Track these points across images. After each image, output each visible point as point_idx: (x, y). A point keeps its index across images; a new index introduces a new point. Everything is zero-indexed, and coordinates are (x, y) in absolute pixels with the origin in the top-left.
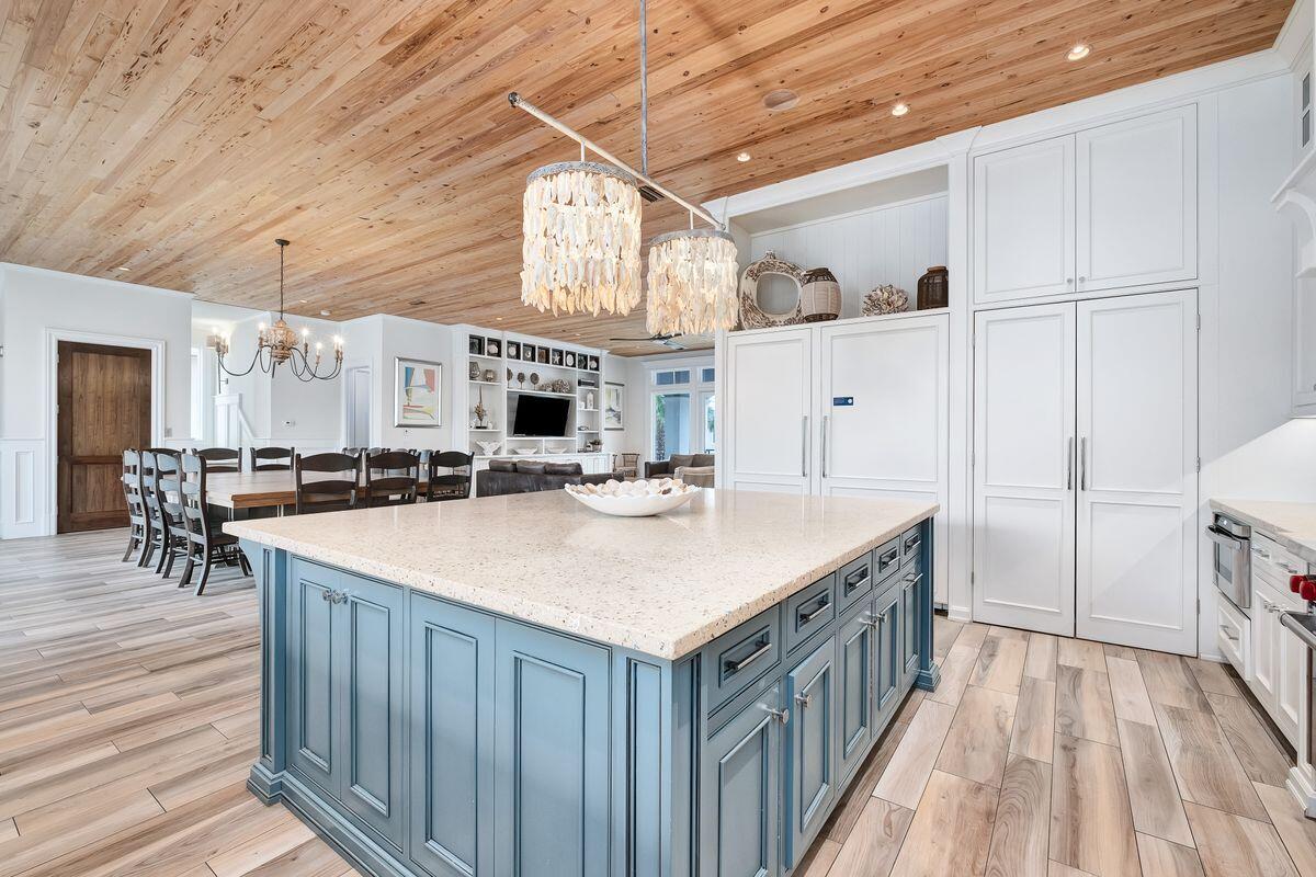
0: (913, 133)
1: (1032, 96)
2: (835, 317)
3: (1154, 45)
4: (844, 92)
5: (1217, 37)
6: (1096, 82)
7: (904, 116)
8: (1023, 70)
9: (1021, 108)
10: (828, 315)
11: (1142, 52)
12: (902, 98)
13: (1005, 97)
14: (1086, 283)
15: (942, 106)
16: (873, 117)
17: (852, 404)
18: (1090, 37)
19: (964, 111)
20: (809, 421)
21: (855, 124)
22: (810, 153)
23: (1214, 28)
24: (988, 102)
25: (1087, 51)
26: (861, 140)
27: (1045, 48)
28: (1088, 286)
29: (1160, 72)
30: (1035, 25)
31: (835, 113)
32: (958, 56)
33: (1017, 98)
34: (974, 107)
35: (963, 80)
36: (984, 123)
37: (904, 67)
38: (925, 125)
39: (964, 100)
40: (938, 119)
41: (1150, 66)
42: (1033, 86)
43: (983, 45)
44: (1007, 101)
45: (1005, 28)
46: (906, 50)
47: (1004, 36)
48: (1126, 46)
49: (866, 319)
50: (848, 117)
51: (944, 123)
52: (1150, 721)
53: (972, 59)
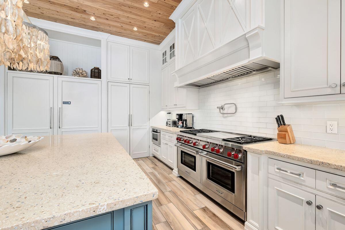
0: (93, 27)
1: (124, 33)
2: (61, 74)
3: (146, 35)
4: (78, 3)
5: (154, 39)
6: (136, 37)
7: (93, 21)
8: (125, 26)
9: (120, 34)
10: (59, 73)
11: (144, 35)
12: (95, 16)
13: (118, 30)
14: (132, 80)
15: (104, 24)
16: (84, 16)
17: (70, 104)
18: (139, 27)
19: (108, 28)
20: (52, 109)
21: (78, 15)
22: (57, 15)
23: (155, 37)
24: (114, 29)
25: (137, 29)
26: (77, 21)
27: (130, 24)
28: (132, 81)
29: (145, 41)
30: (131, 18)
31: (72, 8)
32: (114, 14)
33: (121, 32)
34: (111, 29)
35: (111, 20)
36: (111, 34)
37: (100, 8)
38: (97, 26)
39: (109, 25)
40: (101, 27)
41: (144, 39)
42: (125, 31)
43: (119, 15)
44: (119, 32)
45: (126, 14)
46: (102, 4)
47: (125, 16)
48: (143, 33)
49: (73, 77)
50: (76, 11)
51: (103, 29)
52: (152, 171)
53: (116, 17)
